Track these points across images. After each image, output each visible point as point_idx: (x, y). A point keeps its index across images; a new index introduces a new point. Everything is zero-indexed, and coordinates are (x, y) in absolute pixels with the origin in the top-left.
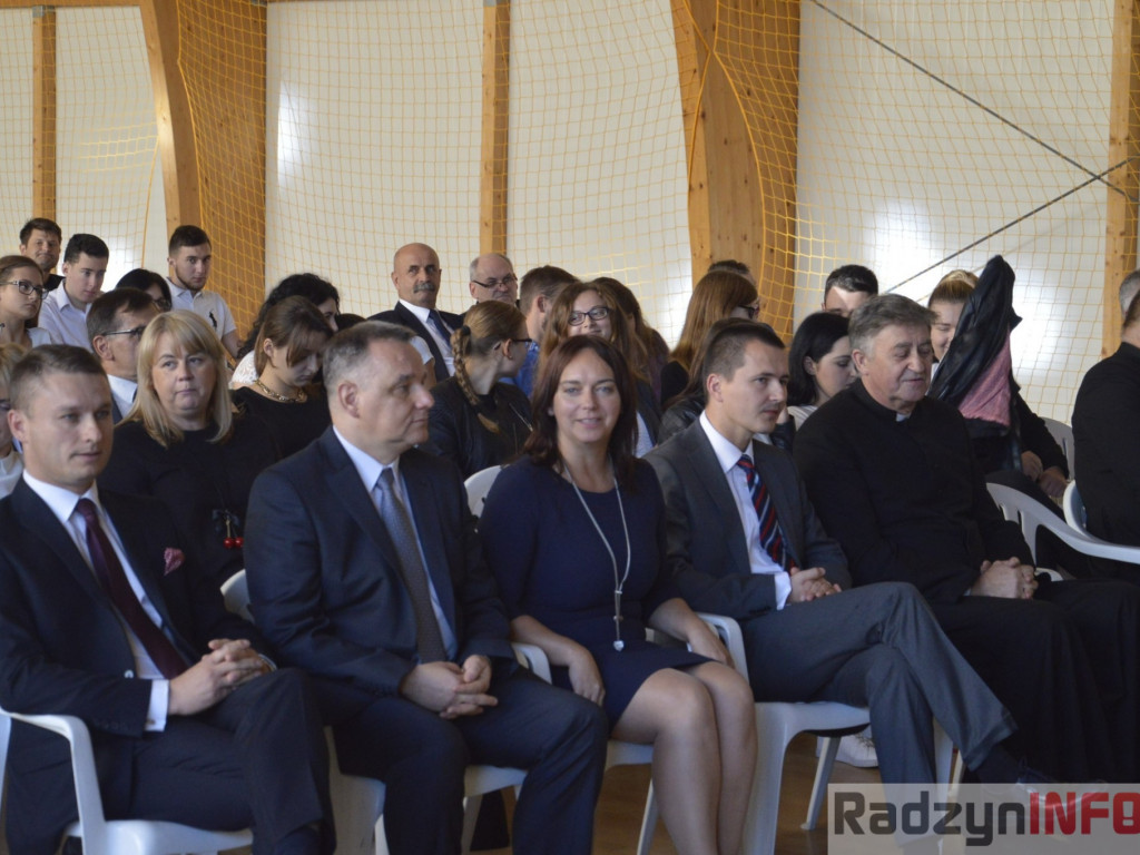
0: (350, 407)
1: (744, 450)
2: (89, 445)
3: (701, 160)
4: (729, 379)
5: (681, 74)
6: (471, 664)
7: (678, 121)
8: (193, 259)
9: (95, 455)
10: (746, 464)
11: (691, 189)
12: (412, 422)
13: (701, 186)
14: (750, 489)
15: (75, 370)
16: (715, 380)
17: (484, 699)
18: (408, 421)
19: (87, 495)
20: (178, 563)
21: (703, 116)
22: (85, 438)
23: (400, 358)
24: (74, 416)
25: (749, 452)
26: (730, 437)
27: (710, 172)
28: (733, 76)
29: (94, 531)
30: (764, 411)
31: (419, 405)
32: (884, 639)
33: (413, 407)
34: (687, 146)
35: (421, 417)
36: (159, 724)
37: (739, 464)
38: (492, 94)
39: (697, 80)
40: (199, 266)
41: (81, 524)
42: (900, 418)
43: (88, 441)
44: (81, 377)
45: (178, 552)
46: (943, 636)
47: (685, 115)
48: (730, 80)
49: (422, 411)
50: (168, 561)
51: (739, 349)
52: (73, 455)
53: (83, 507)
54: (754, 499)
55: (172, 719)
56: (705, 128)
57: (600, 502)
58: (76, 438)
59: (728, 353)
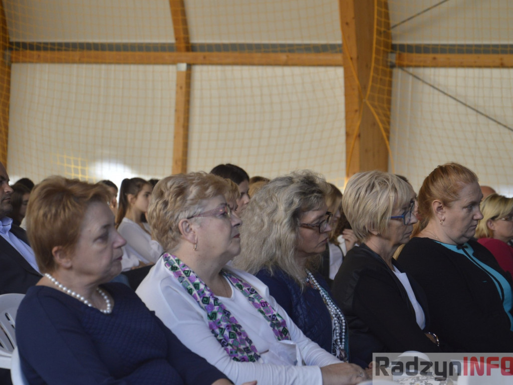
5: (347, 112)
27: (360, 167)
38: (182, 121)
39: (358, 116)
56: (360, 143)
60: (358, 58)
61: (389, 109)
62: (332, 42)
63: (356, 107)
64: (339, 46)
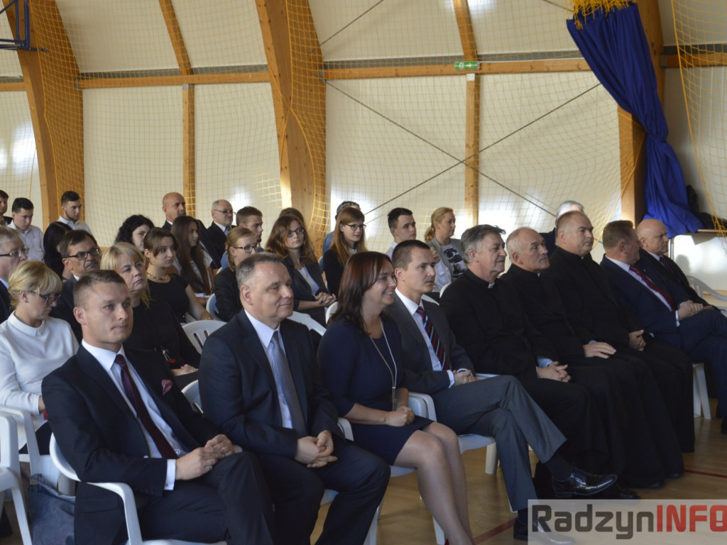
0: (248, 300)
1: (419, 304)
2: (121, 321)
3: (286, 155)
4: (406, 269)
5: (277, 119)
6: (322, 436)
7: (275, 139)
8: (74, 207)
9: (125, 327)
10: (421, 311)
11: (281, 169)
12: (280, 306)
13: (286, 168)
14: (424, 323)
15: (110, 281)
16: (399, 271)
17: (332, 459)
18: (278, 304)
19: (120, 353)
20: (169, 388)
21: (287, 137)
22: (118, 318)
23: (271, 272)
24: (111, 306)
25: (421, 305)
26: (411, 298)
27: (290, 162)
28: (299, 119)
29: (125, 371)
30: (426, 282)
31: (284, 296)
32: (501, 406)
33: (281, 298)
34: (279, 150)
35: (285, 303)
36: (171, 487)
37: (417, 311)
38: (187, 128)
39: (284, 121)
40: (77, 210)
41: (118, 370)
42: (490, 286)
43: (121, 319)
44: (113, 284)
45: (169, 381)
46: (532, 401)
47: (279, 136)
48: (298, 121)
49: (286, 300)
50: (164, 387)
51: (408, 253)
52: (112, 328)
53: (118, 360)
54: (426, 329)
55: (178, 483)
56: (288, 142)
57: (380, 341)
58: (114, 318)
59: (403, 256)
60: (280, 75)
61: (324, 118)
62: (260, 63)
63: (282, 115)
64: (266, 66)
